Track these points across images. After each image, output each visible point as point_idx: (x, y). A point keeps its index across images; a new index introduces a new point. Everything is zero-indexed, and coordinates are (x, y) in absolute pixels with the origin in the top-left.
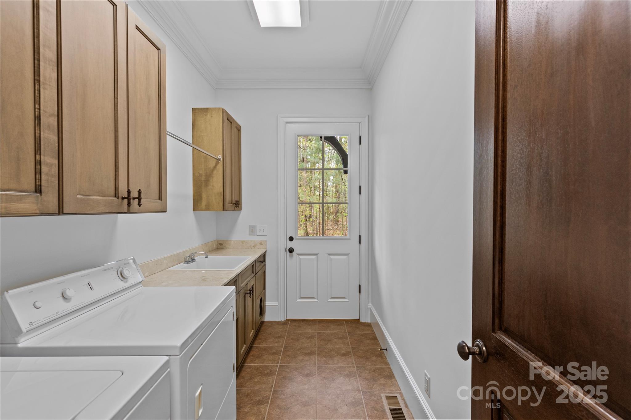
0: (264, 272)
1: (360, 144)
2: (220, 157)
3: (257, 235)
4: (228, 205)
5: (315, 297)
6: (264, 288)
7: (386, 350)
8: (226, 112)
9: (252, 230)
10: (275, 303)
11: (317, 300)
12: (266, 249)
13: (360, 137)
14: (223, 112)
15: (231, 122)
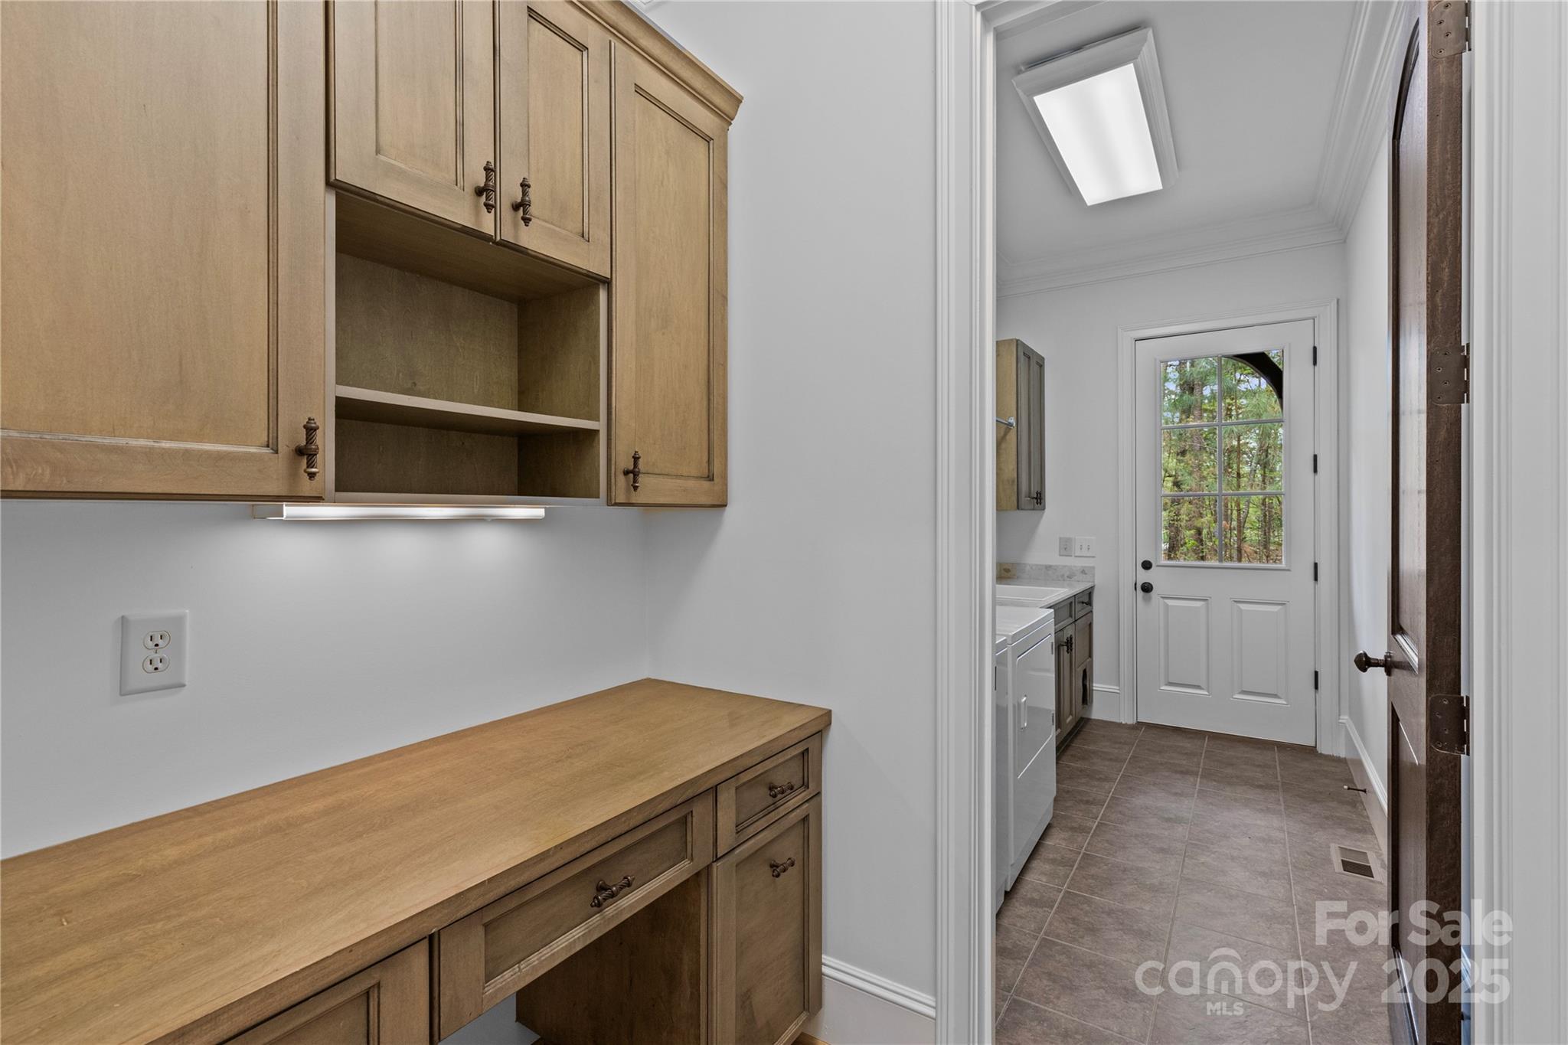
0: (1090, 625)
1: (1315, 363)
2: (1013, 421)
3: (1076, 555)
4: (1024, 500)
5: (1203, 687)
6: (1090, 655)
7: (1365, 791)
8: (1024, 345)
9: (1066, 547)
10: (1114, 688)
11: (1207, 693)
12: (1094, 582)
13: (1315, 349)
14: (1017, 345)
15: (1029, 358)
